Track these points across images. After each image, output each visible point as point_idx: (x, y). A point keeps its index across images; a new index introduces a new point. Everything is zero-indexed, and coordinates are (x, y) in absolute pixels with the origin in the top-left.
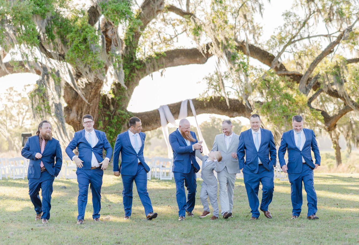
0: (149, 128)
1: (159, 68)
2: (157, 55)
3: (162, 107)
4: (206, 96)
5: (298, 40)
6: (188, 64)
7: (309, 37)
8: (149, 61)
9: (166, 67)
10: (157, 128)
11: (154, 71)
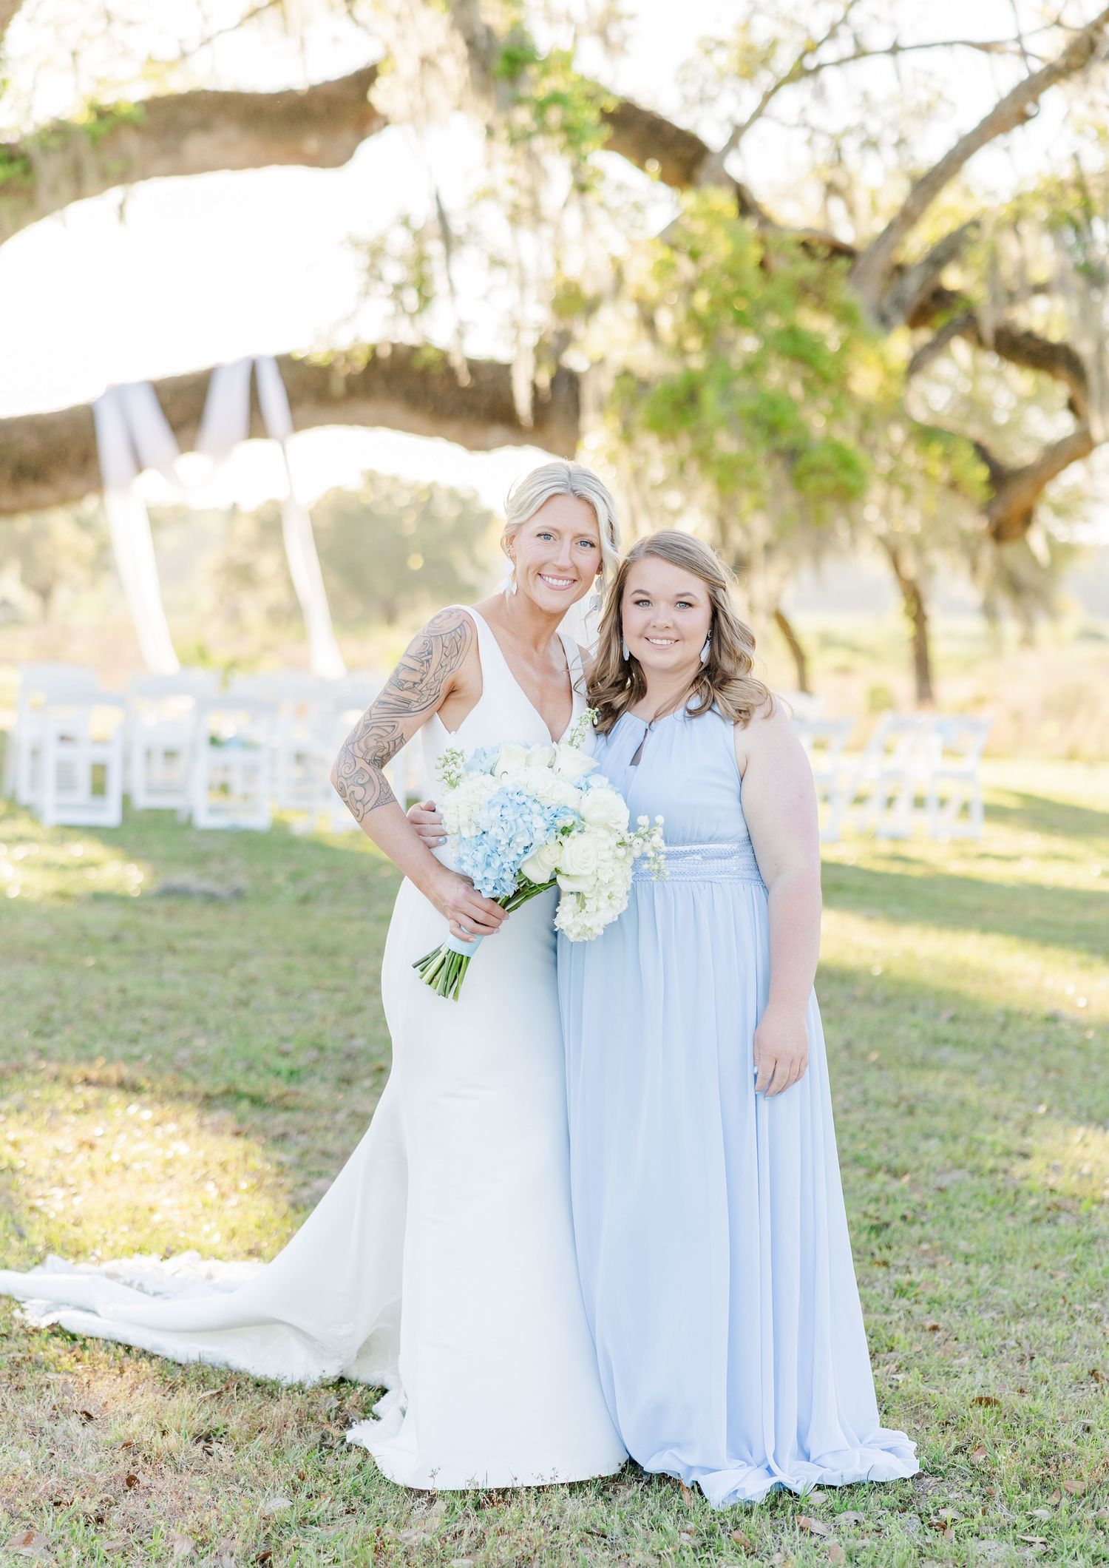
0: (44, 494)
1: (107, 179)
2: (102, 114)
3: (118, 393)
4: (343, 341)
5: (839, 63)
6: (257, 163)
7: (895, 50)
8: (54, 142)
9: (145, 176)
10: (80, 498)
11: (79, 194)
